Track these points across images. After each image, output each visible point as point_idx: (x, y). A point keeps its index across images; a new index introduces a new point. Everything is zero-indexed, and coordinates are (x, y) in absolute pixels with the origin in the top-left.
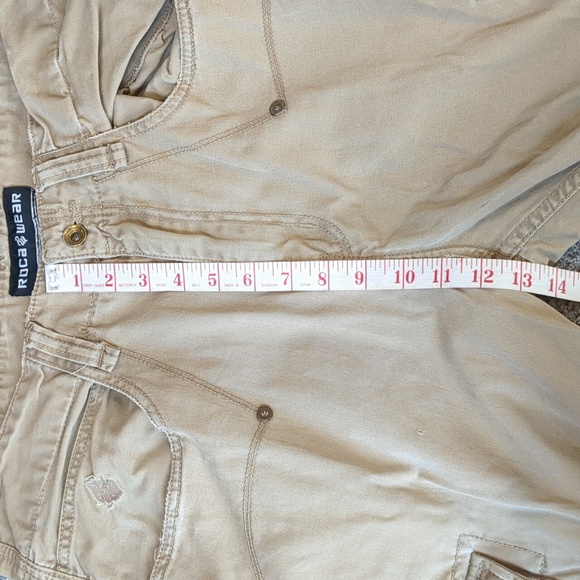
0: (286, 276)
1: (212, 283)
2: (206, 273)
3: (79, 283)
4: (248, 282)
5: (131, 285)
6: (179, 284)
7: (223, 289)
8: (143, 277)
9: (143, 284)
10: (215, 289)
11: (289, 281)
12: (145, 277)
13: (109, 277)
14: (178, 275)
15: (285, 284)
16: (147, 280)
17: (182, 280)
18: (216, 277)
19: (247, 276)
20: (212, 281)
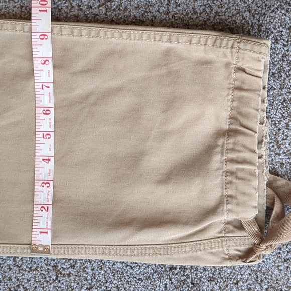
0: (44, 87)
1: (49, 137)
2: (42, 140)
3: (45, 231)
4: (48, 112)
5: (48, 193)
6: (49, 160)
7: (52, 129)
8: (43, 184)
9: (48, 185)
10: (52, 134)
11: (47, 85)
12: (43, 183)
13: (42, 209)
14: (43, 160)
15: (49, 87)
16: (45, 182)
17: (47, 158)
18: (45, 133)
19: (44, 112)
20: (48, 137)
